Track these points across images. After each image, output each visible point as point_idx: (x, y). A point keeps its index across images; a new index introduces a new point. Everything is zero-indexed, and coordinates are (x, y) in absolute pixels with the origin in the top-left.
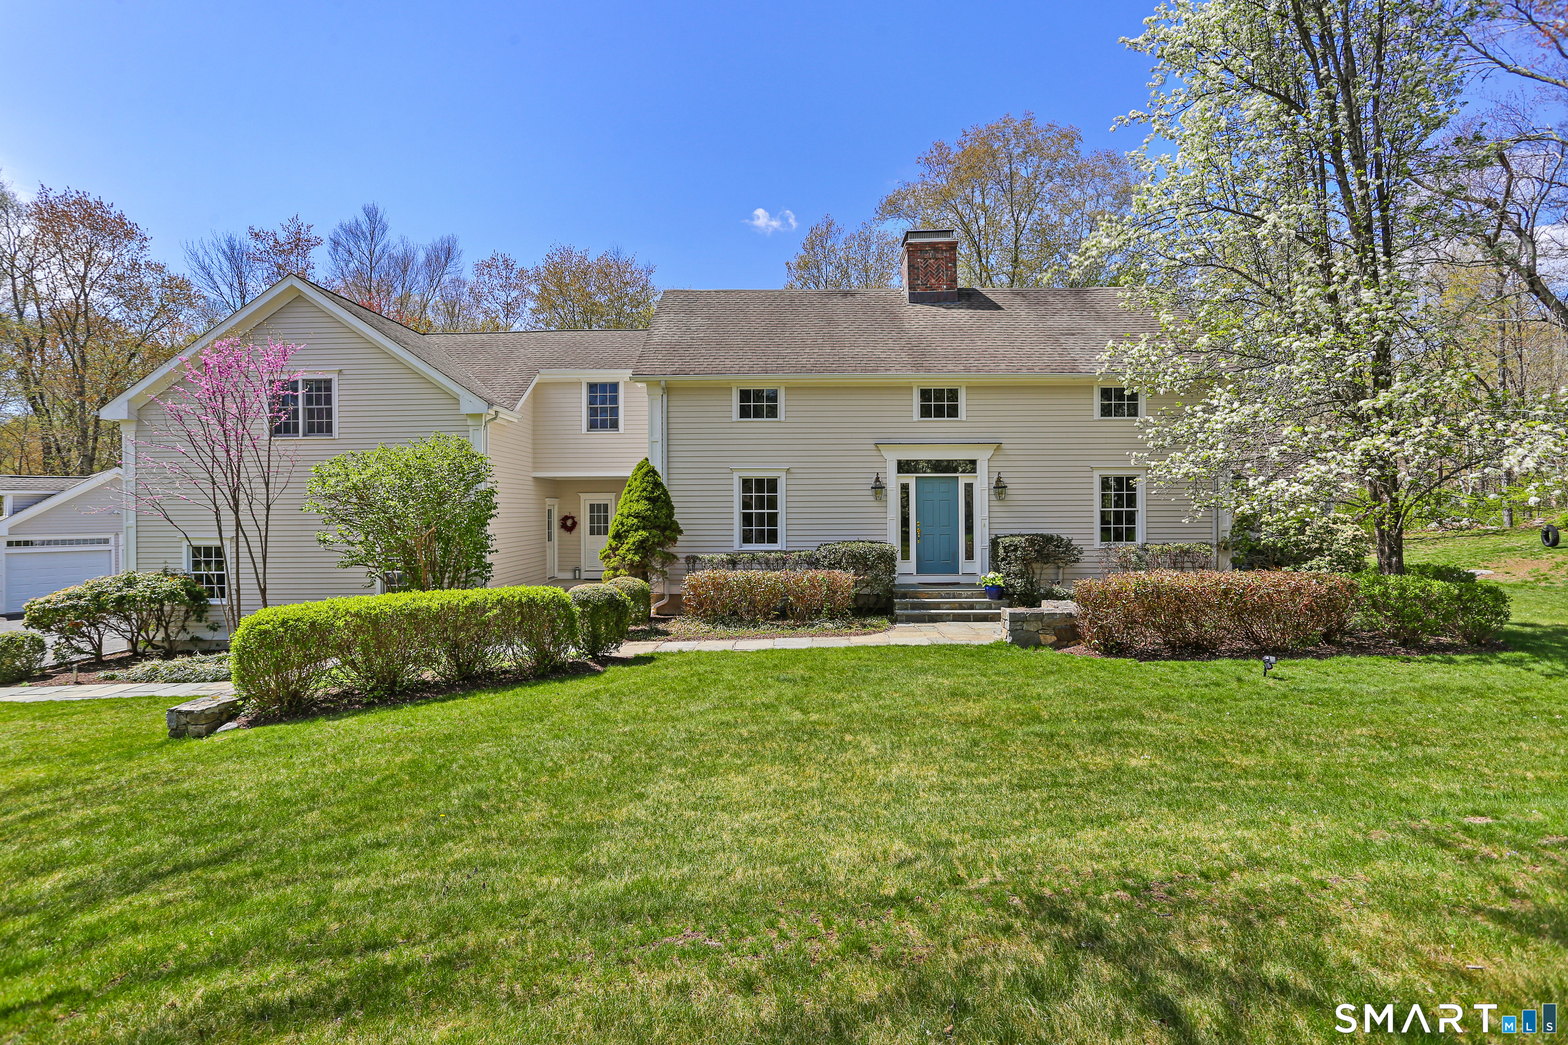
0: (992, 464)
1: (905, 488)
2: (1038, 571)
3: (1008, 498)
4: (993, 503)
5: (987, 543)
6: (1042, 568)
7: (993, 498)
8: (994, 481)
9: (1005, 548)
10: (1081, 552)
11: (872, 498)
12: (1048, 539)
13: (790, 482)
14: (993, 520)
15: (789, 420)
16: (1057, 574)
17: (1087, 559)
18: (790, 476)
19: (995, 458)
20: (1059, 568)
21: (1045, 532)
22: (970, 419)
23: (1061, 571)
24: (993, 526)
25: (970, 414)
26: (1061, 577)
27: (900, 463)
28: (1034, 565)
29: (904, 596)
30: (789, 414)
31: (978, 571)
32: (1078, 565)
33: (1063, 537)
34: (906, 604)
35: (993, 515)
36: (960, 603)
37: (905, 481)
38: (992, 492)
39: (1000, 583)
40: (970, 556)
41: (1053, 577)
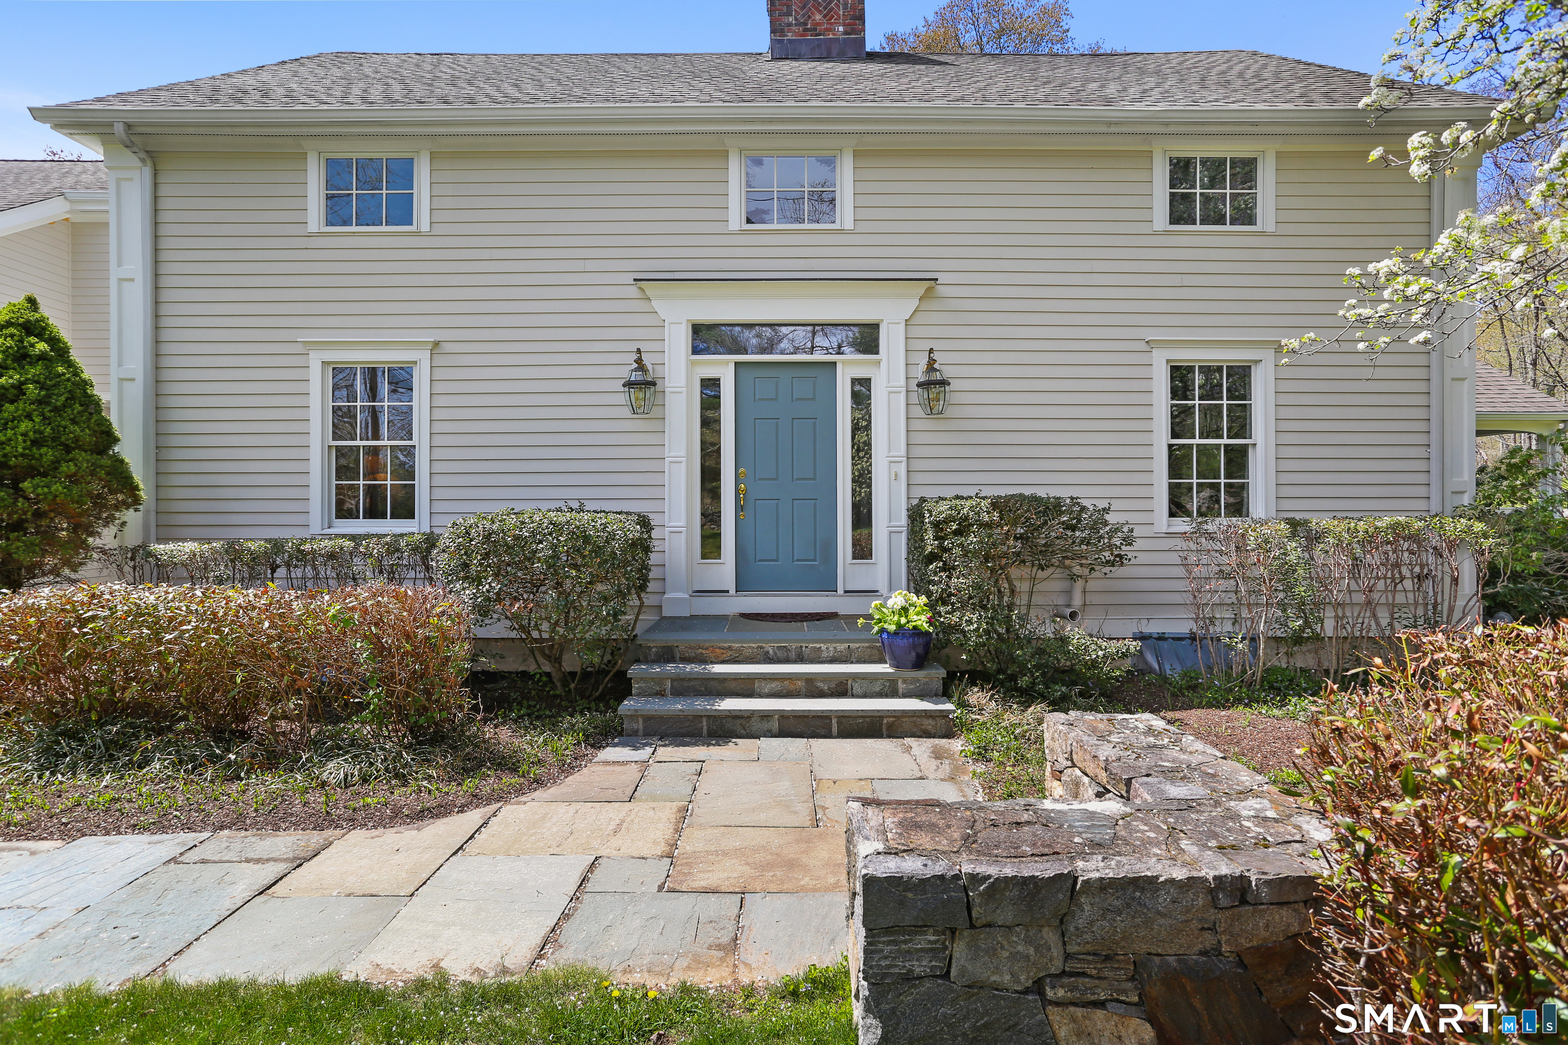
0: (915, 332)
1: (711, 385)
2: (1023, 587)
3: (949, 412)
4: (916, 425)
5: (903, 520)
6: (1033, 579)
7: (918, 411)
8: (919, 374)
9: (936, 525)
10: (1128, 540)
11: (626, 412)
12: (1053, 507)
13: (439, 373)
14: (917, 465)
15: (439, 229)
16: (1069, 593)
17: (1143, 558)
18: (439, 360)
19: (921, 318)
20: (1073, 578)
21: (1042, 493)
22: (863, 227)
23: (1080, 583)
24: (918, 478)
25: (864, 214)
26: (1077, 601)
27: (697, 329)
28: (1014, 572)
29: (667, 655)
30: (439, 216)
31: (882, 587)
32: (1118, 571)
33: (1085, 503)
34: (659, 680)
35: (917, 452)
36: (810, 679)
37: (710, 373)
38: (914, 399)
39: (921, 621)
40: (862, 550)
41: (1060, 600)
